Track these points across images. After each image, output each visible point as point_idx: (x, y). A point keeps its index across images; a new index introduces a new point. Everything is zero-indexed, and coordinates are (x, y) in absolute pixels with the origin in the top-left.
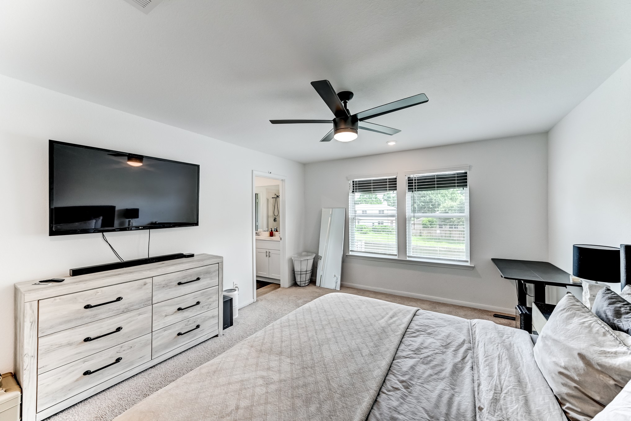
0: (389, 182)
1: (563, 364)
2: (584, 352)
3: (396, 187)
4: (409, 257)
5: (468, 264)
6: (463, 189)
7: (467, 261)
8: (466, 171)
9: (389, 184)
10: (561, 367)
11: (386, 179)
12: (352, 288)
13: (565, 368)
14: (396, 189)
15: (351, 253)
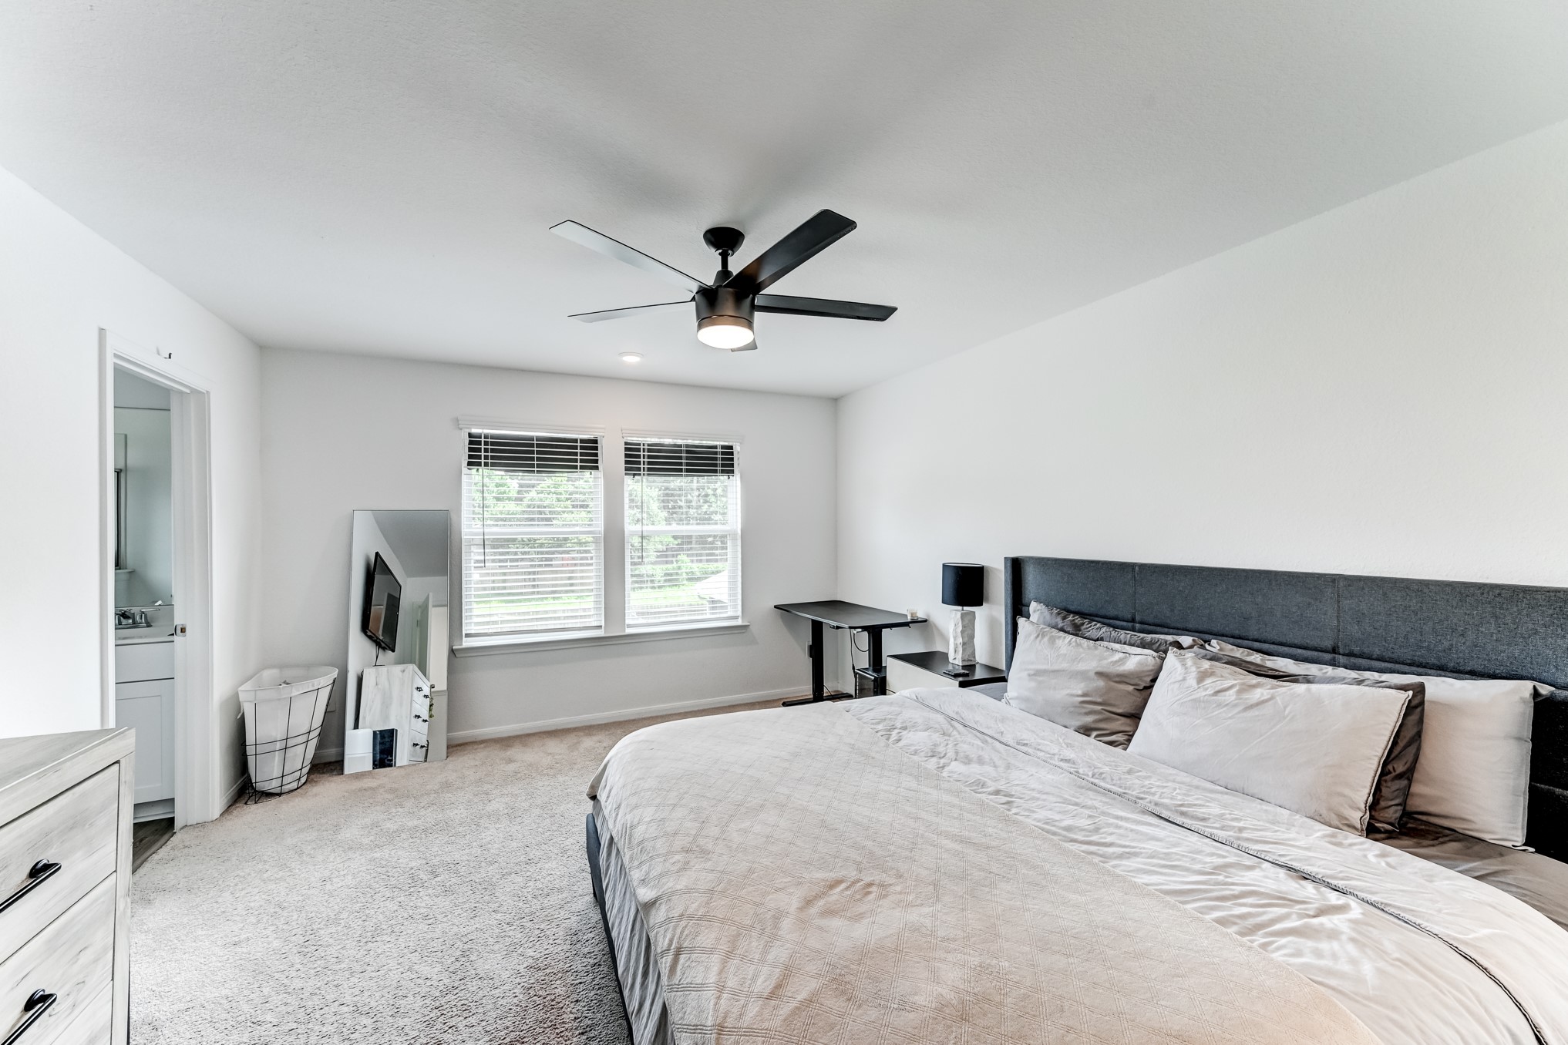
0: (582, 448)
1: (1080, 692)
2: (1100, 669)
3: (596, 461)
4: (629, 626)
5: (739, 622)
6: (729, 478)
7: (736, 618)
8: (730, 444)
9: (582, 454)
10: (1078, 696)
11: (575, 441)
12: (482, 742)
13: (1084, 695)
14: (597, 468)
15: (467, 643)
